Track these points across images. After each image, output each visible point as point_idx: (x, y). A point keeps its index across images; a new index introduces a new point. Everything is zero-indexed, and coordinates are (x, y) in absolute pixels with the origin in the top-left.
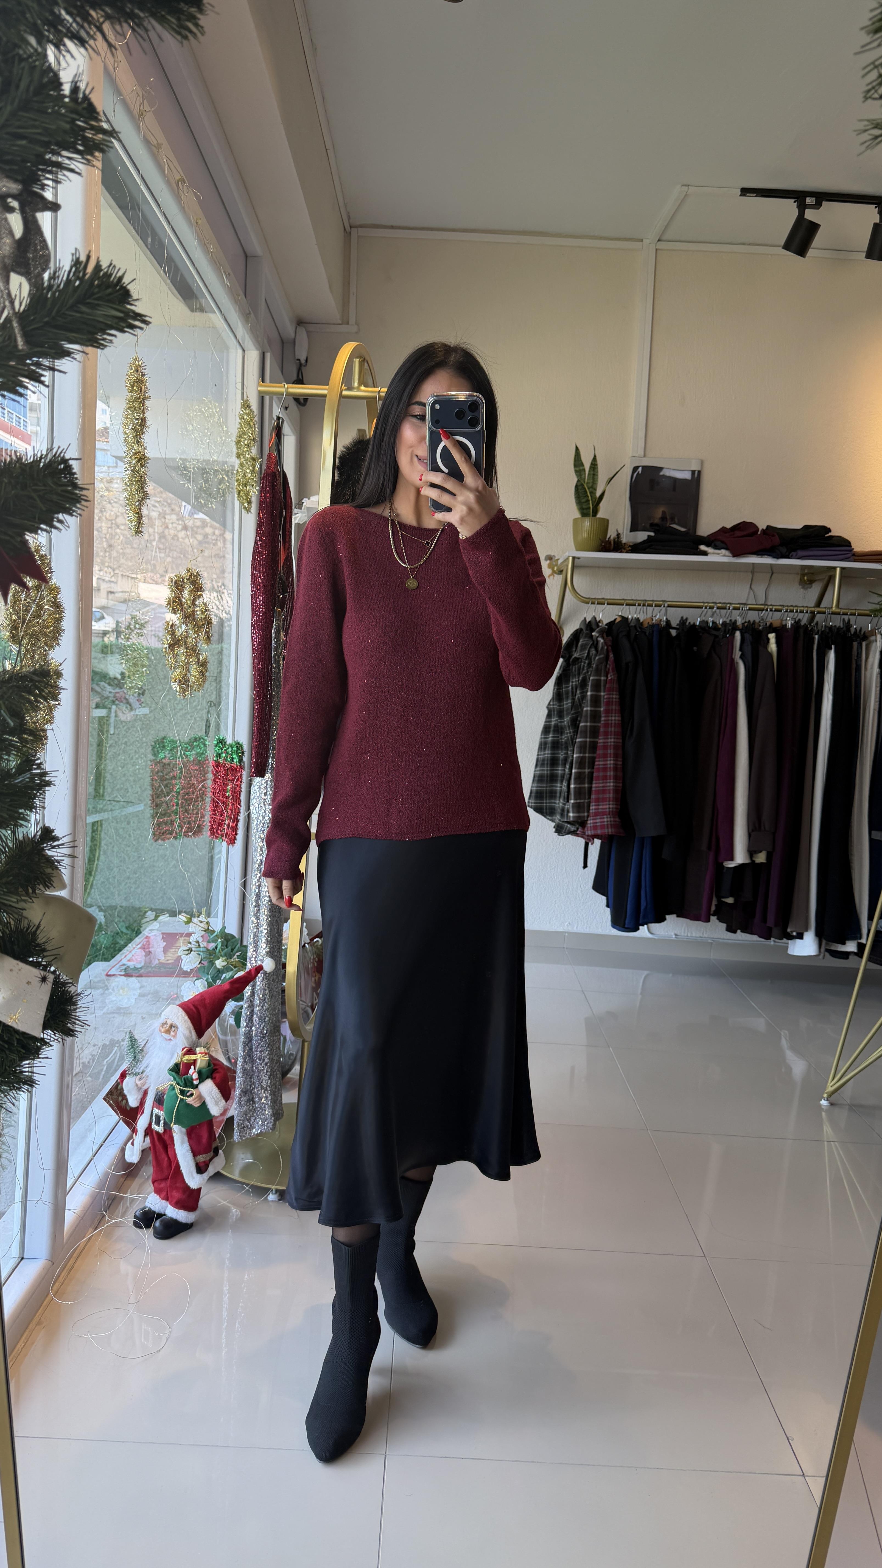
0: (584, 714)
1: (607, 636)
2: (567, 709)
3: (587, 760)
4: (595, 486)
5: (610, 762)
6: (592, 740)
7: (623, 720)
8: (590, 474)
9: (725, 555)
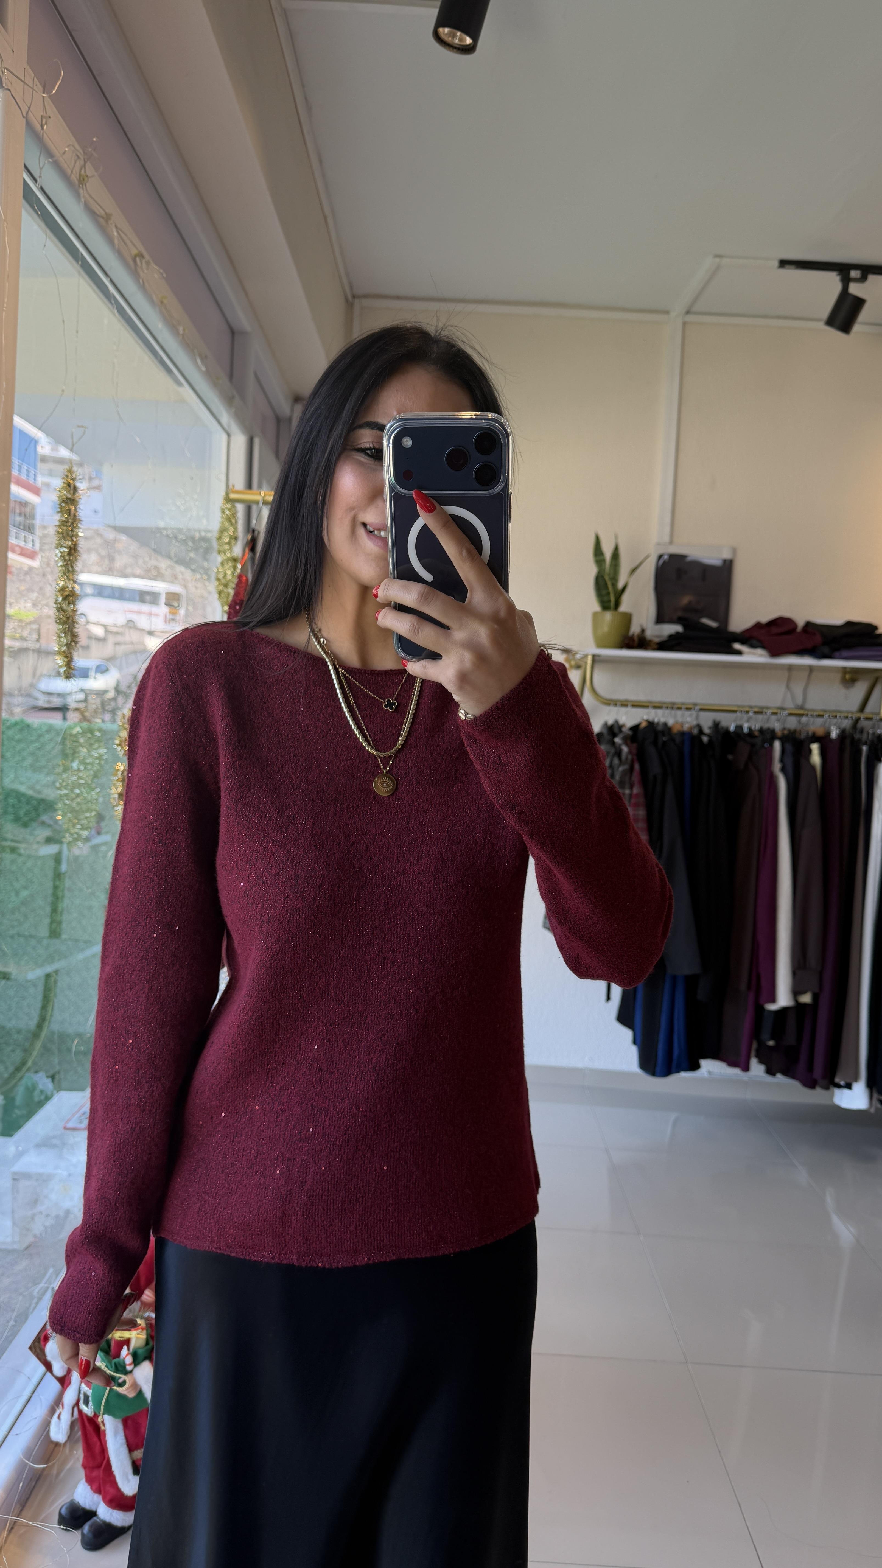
1: (631, 743)
4: (616, 578)
8: (611, 565)
9: (761, 656)
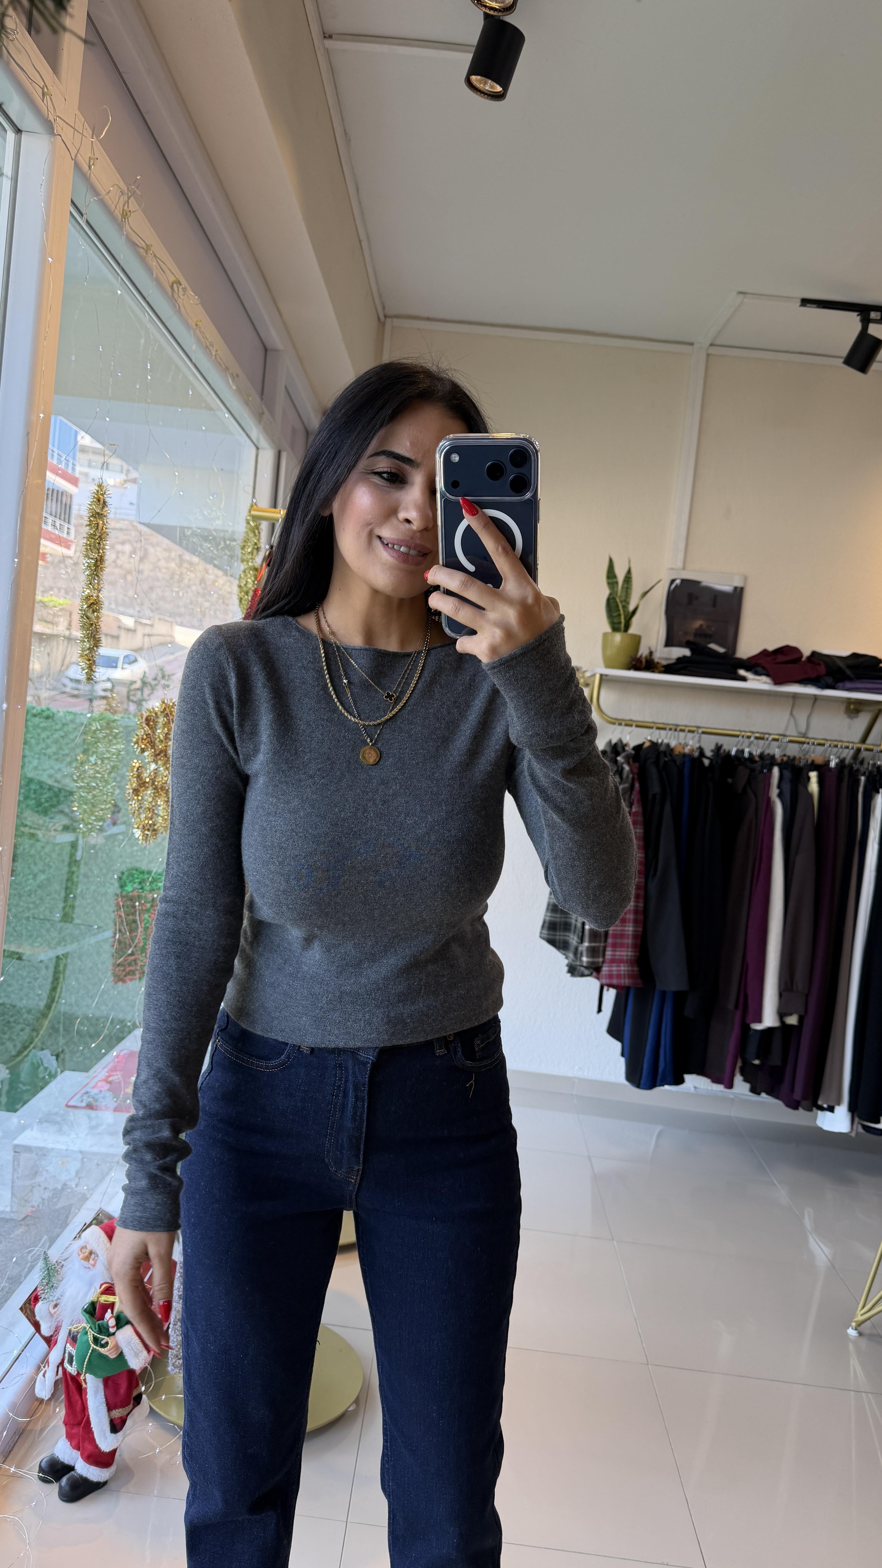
1: (634, 761)
4: (628, 599)
7: (646, 858)
8: (622, 588)
9: (765, 683)
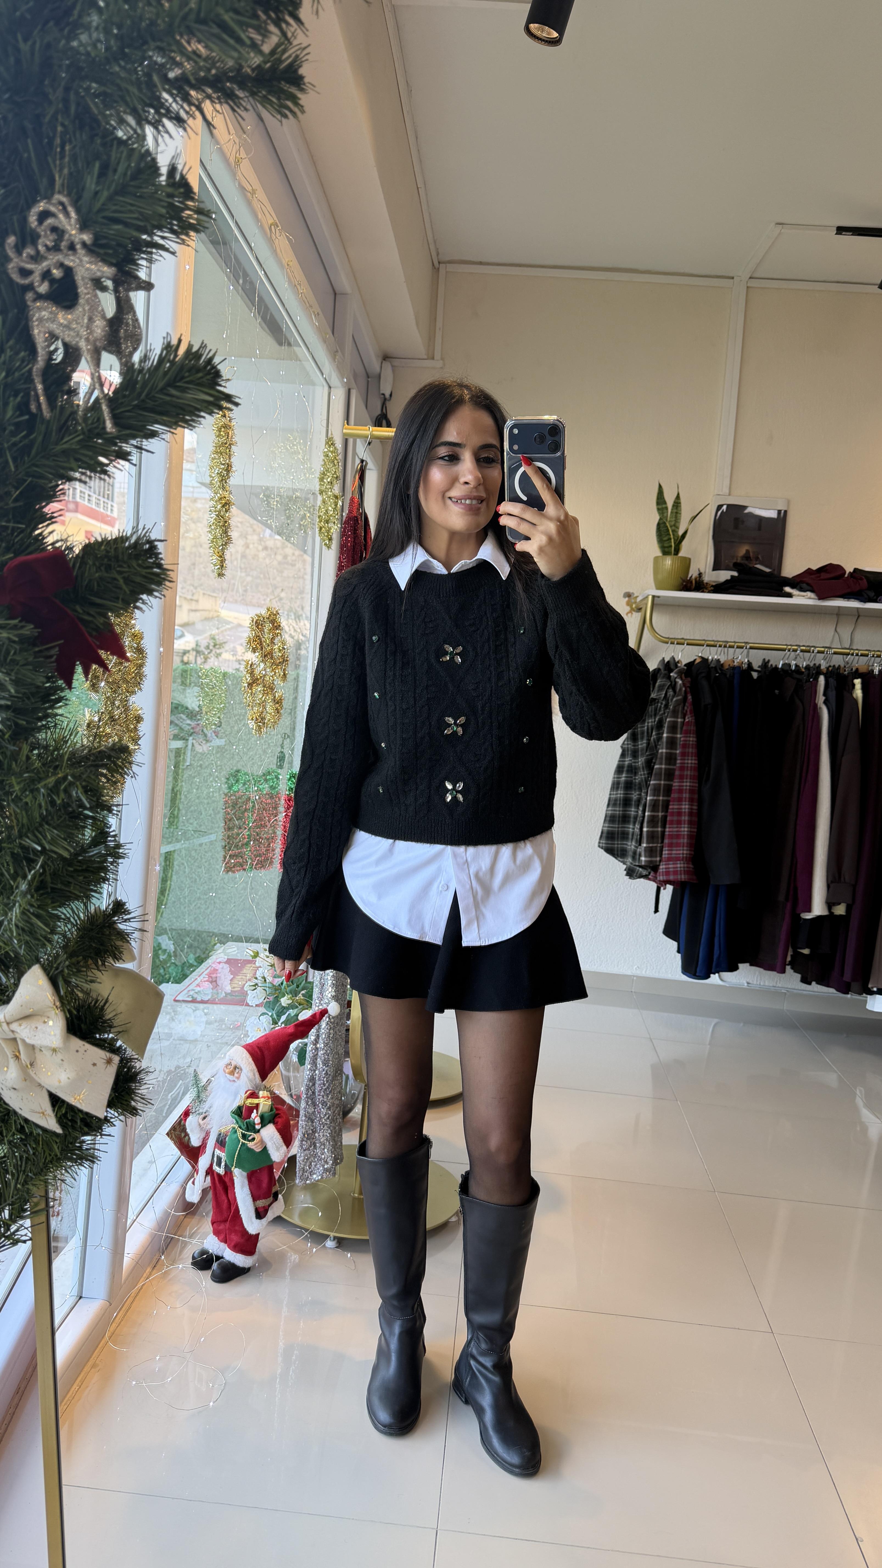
0: (659, 756)
1: (686, 677)
2: (642, 749)
3: (661, 803)
4: (677, 524)
5: (685, 807)
6: (666, 782)
7: (699, 764)
8: (672, 513)
9: (810, 598)
